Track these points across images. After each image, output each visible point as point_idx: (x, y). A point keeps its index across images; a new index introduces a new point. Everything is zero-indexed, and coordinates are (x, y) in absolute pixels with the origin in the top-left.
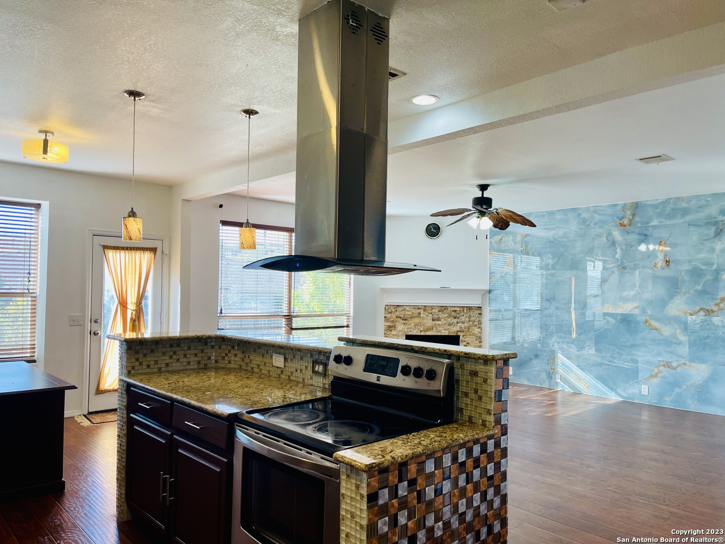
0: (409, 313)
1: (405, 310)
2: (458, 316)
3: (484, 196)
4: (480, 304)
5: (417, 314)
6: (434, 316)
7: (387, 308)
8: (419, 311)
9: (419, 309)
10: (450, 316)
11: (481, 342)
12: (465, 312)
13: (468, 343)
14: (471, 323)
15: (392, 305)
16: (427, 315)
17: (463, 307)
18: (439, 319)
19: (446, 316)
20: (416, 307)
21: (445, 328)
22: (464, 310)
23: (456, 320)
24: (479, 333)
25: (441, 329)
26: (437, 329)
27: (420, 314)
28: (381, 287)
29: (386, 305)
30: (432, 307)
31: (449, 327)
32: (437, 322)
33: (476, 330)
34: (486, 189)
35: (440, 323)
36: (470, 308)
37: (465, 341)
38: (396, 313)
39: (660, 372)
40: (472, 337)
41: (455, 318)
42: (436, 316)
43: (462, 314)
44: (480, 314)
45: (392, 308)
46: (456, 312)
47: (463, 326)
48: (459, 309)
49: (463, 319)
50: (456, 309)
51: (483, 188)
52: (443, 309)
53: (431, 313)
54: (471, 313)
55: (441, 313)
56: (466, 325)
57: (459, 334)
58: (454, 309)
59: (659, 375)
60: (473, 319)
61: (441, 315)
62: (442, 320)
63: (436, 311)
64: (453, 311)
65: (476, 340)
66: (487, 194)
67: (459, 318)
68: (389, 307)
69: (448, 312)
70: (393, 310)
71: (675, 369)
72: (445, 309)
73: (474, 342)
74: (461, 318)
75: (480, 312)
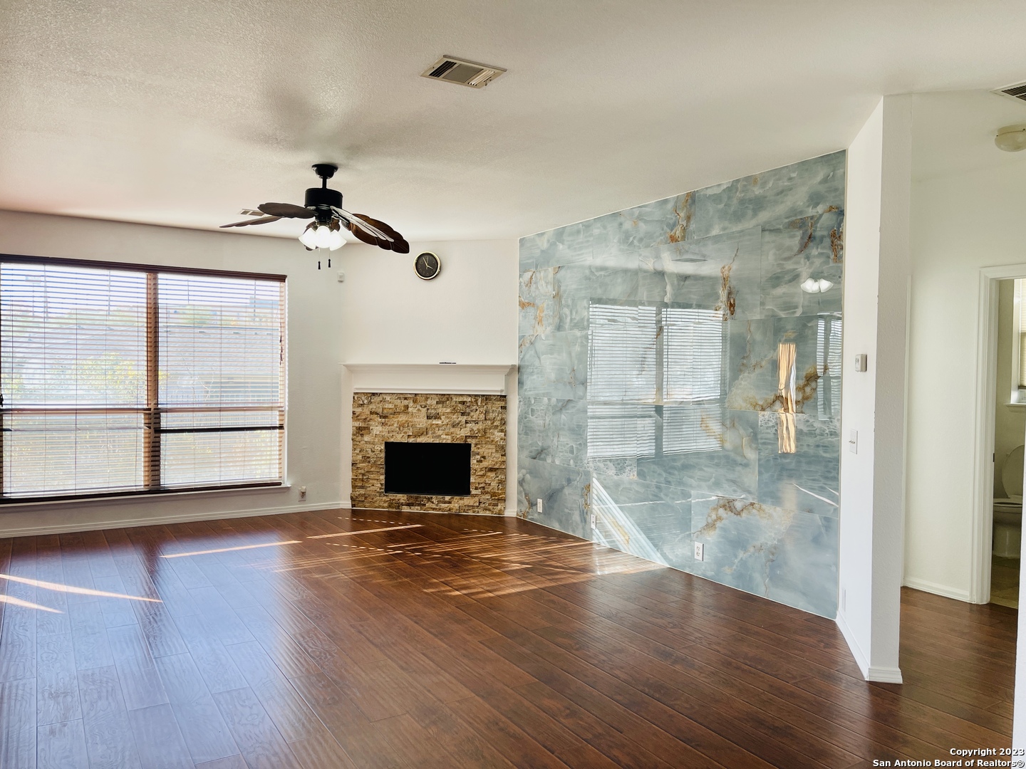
0: (391, 406)
1: (384, 401)
2: (468, 410)
4: (502, 391)
5: (403, 409)
6: (429, 411)
7: (356, 398)
8: (406, 402)
9: (406, 399)
10: (454, 411)
11: (504, 455)
12: (479, 404)
13: (484, 457)
14: (489, 422)
15: (364, 393)
16: (419, 410)
17: (476, 395)
18: (437, 417)
19: (448, 410)
20: (401, 396)
21: (447, 431)
22: (476, 401)
23: (464, 419)
24: (501, 439)
25: (440, 432)
26: (434, 433)
27: (407, 407)
29: (355, 393)
30: (427, 397)
31: (452, 430)
32: (435, 422)
33: (497, 435)
34: (331, 175)
35: (439, 422)
36: (487, 398)
37: (478, 454)
39: (719, 518)
40: (490, 446)
41: (463, 414)
42: (433, 411)
43: (474, 407)
44: (504, 408)
45: (363, 398)
46: (465, 405)
47: (475, 427)
48: (469, 399)
49: (475, 416)
50: (465, 399)
51: (326, 170)
52: (444, 399)
53: (425, 407)
54: (489, 406)
55: (441, 405)
56: (480, 426)
57: (469, 441)
58: (461, 399)
59: (718, 524)
60: (491, 415)
61: (441, 409)
62: (442, 417)
63: (432, 402)
64: (460, 402)
65: (497, 451)
67: (469, 414)
68: (359, 395)
69: (453, 403)
70: (366, 402)
71: (738, 514)
72: (448, 400)
73: (493, 455)
74: (472, 414)
75: (503, 404)
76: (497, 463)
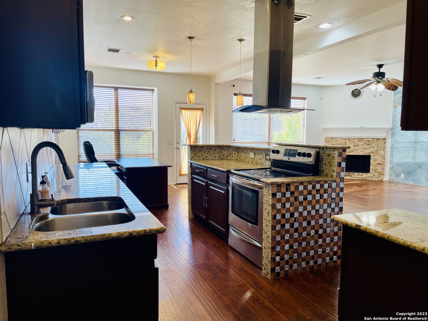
0: (339, 142)
1: (337, 140)
2: (370, 144)
3: (381, 71)
4: (385, 137)
5: (344, 143)
6: (354, 144)
7: (326, 139)
8: (345, 141)
9: (345, 140)
10: (365, 144)
11: (384, 159)
12: (375, 141)
13: (376, 160)
14: (379, 148)
15: (329, 138)
16: (350, 143)
17: (374, 138)
18: (358, 146)
19: (362, 144)
20: (344, 139)
21: (361, 151)
22: (374, 140)
23: (369, 146)
24: (383, 154)
25: (359, 151)
26: (356, 151)
27: (346, 142)
28: (323, 127)
29: (326, 138)
30: (354, 139)
31: (364, 150)
32: (357, 148)
33: (382, 152)
34: (382, 67)
35: (358, 148)
36: (378, 139)
37: (374, 159)
38: (332, 142)
40: (378, 156)
41: (368, 145)
42: (356, 144)
43: (373, 143)
44: (385, 143)
45: (329, 139)
46: (369, 142)
47: (373, 150)
48: (371, 140)
49: (373, 145)
50: (369, 140)
51: (380, 66)
52: (361, 140)
53: (353, 142)
54: (379, 142)
55: (359, 142)
56: (375, 149)
57: (370, 154)
58: (368, 140)
60: (380, 145)
61: (359, 143)
62: (360, 146)
63: (356, 141)
64: (367, 141)
65: (381, 158)
66: (382, 70)
67: (371, 145)
68: (327, 139)
69: (364, 141)
70: (330, 141)
72: (362, 140)
73: (380, 159)
74: (372, 145)
75: (384, 141)
76: (381, 162)
